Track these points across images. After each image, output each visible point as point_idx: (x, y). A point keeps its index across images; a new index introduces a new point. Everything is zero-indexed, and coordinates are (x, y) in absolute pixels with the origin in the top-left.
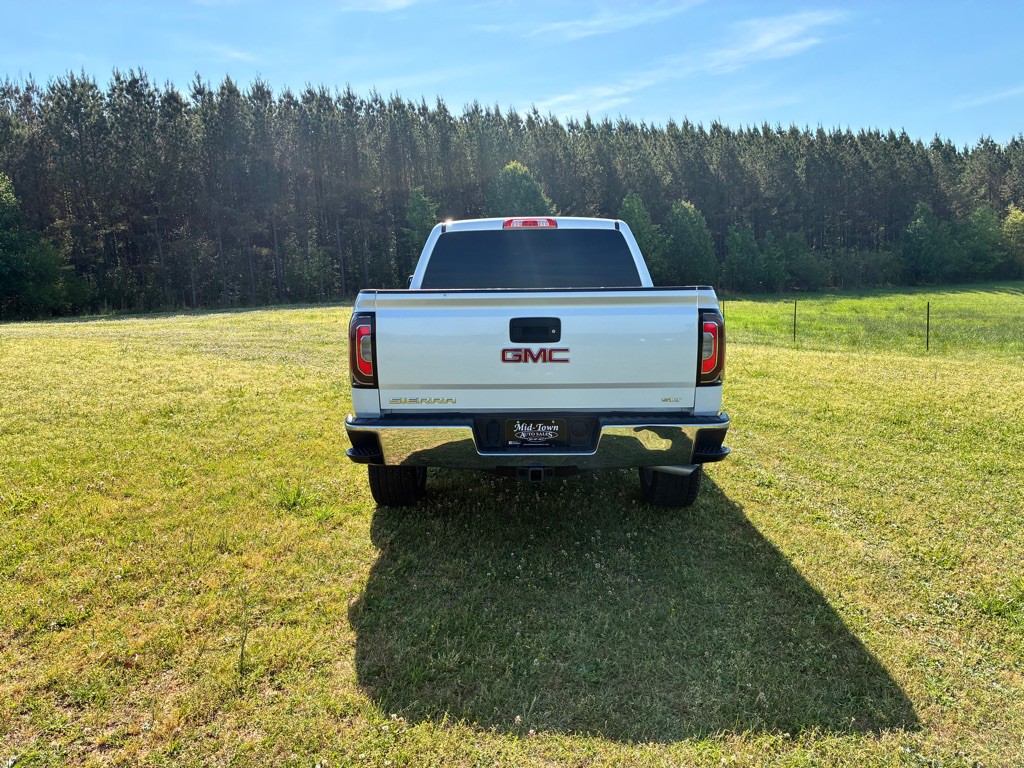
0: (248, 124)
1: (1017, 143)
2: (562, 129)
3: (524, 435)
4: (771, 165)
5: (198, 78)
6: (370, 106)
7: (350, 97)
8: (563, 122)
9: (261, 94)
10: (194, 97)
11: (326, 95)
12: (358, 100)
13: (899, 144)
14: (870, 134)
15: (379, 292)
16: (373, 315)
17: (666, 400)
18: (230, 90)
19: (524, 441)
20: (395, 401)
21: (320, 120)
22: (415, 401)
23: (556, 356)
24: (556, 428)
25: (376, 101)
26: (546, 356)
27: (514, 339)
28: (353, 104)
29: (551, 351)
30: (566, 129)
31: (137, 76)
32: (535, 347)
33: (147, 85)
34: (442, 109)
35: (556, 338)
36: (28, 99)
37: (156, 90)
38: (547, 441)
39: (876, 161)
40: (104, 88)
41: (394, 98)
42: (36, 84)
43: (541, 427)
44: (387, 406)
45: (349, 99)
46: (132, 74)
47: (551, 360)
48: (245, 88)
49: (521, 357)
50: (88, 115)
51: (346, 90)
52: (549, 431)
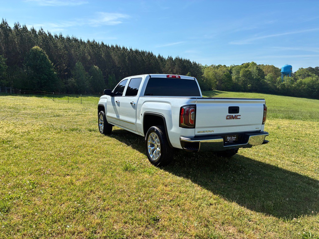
1: (177, 59)
2: (53, 37)
3: (229, 140)
4: (119, 57)
8: (53, 35)
13: (151, 55)
14: (144, 52)
15: (198, 98)
16: (195, 105)
17: (256, 128)
19: (228, 142)
20: (199, 132)
22: (204, 132)
23: (238, 117)
24: (236, 137)
26: (236, 118)
27: (229, 112)
30: (54, 37)
32: (234, 115)
35: (238, 112)
38: (233, 141)
39: (146, 59)
43: (233, 138)
44: (197, 134)
47: (237, 119)
49: (231, 118)
52: (234, 138)
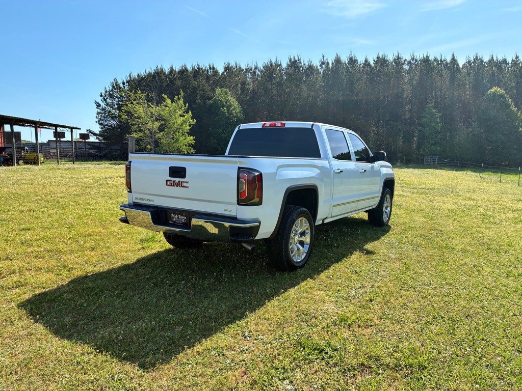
0: (343, 77)
3: (174, 219)
5: (323, 57)
6: (410, 62)
7: (399, 58)
9: (353, 61)
10: (321, 66)
11: (386, 58)
12: (403, 60)
16: (131, 162)
17: (225, 210)
18: (338, 61)
19: (175, 222)
20: (136, 198)
21: (380, 72)
22: (141, 199)
23: (185, 184)
24: (185, 218)
25: (413, 59)
27: (171, 176)
28: (399, 62)
29: (182, 182)
31: (297, 59)
32: (177, 180)
33: (300, 63)
34: (454, 60)
35: (184, 177)
36: (254, 73)
37: (304, 65)
38: (183, 223)
40: (284, 65)
41: (425, 56)
42: (258, 66)
43: (180, 217)
44: (135, 201)
45: (398, 59)
46: (295, 59)
47: (182, 186)
48: (345, 59)
49: (172, 184)
50: (275, 78)
51: (397, 55)
52: (183, 218)
